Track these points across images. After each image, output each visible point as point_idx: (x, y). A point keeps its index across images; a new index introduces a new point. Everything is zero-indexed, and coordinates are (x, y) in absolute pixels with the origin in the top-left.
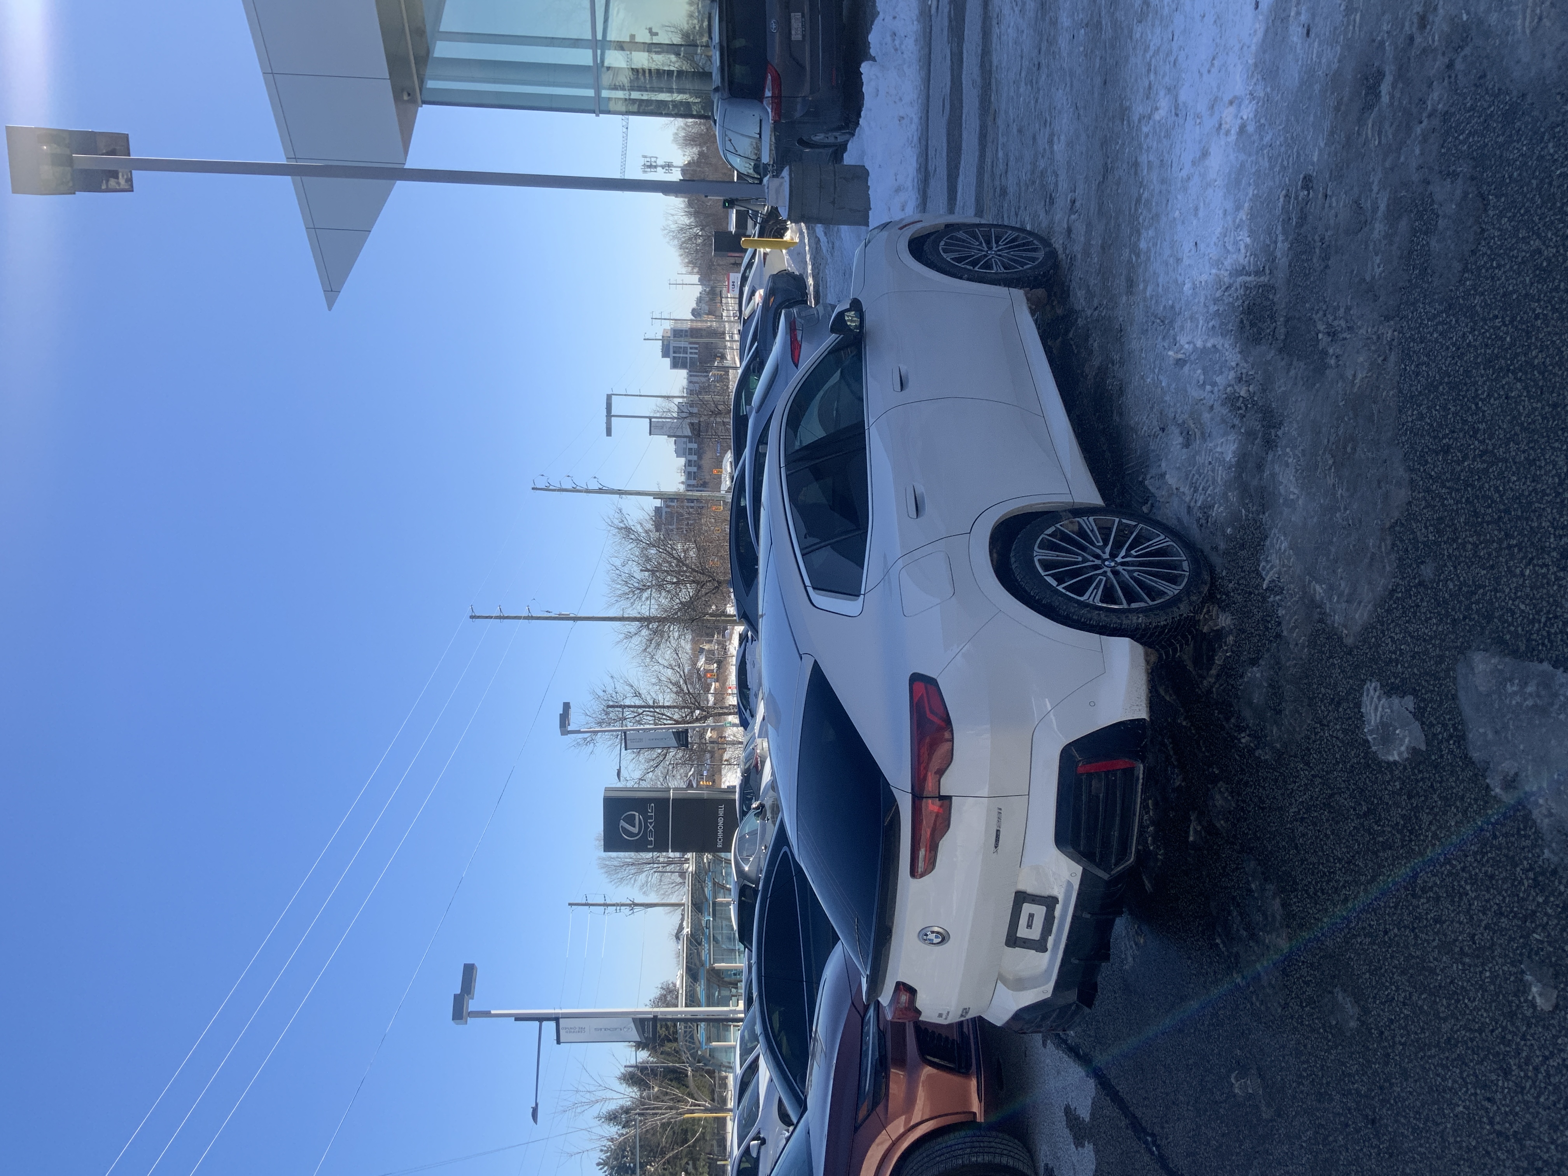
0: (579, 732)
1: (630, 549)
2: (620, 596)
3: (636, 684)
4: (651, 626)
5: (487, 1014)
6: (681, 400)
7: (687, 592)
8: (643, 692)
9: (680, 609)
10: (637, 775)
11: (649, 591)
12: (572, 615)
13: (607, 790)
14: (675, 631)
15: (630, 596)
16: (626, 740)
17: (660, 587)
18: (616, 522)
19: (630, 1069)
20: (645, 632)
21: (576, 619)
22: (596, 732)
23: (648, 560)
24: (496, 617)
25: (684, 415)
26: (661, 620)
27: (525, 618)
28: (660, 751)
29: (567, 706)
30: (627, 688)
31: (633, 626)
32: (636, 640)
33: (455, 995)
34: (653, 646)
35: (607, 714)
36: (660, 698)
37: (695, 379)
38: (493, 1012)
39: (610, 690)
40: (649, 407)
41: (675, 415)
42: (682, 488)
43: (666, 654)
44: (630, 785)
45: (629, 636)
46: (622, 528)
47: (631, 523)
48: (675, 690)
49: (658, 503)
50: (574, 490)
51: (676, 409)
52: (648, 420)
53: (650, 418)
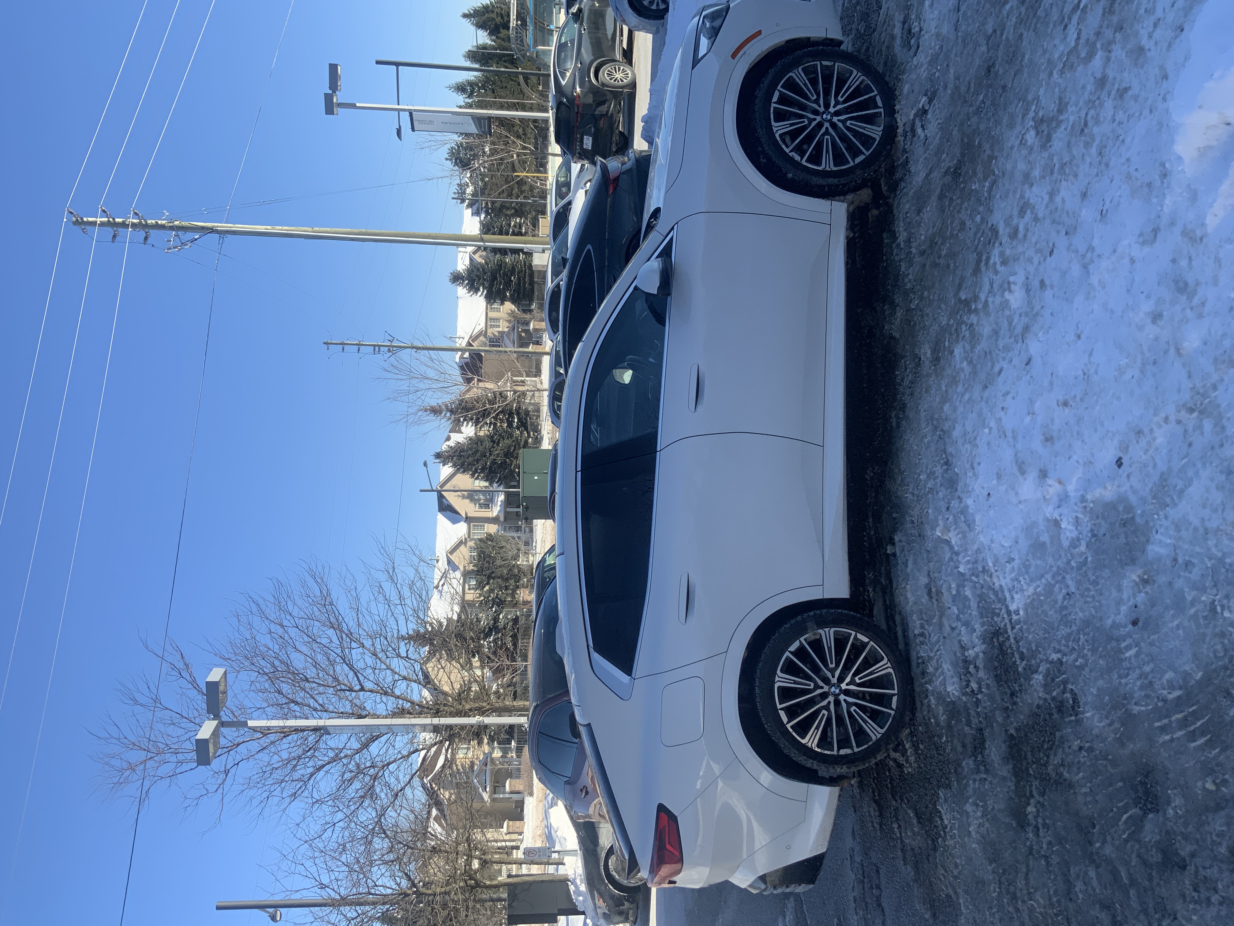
5: (353, 106)
33: (325, 96)
38: (358, 105)
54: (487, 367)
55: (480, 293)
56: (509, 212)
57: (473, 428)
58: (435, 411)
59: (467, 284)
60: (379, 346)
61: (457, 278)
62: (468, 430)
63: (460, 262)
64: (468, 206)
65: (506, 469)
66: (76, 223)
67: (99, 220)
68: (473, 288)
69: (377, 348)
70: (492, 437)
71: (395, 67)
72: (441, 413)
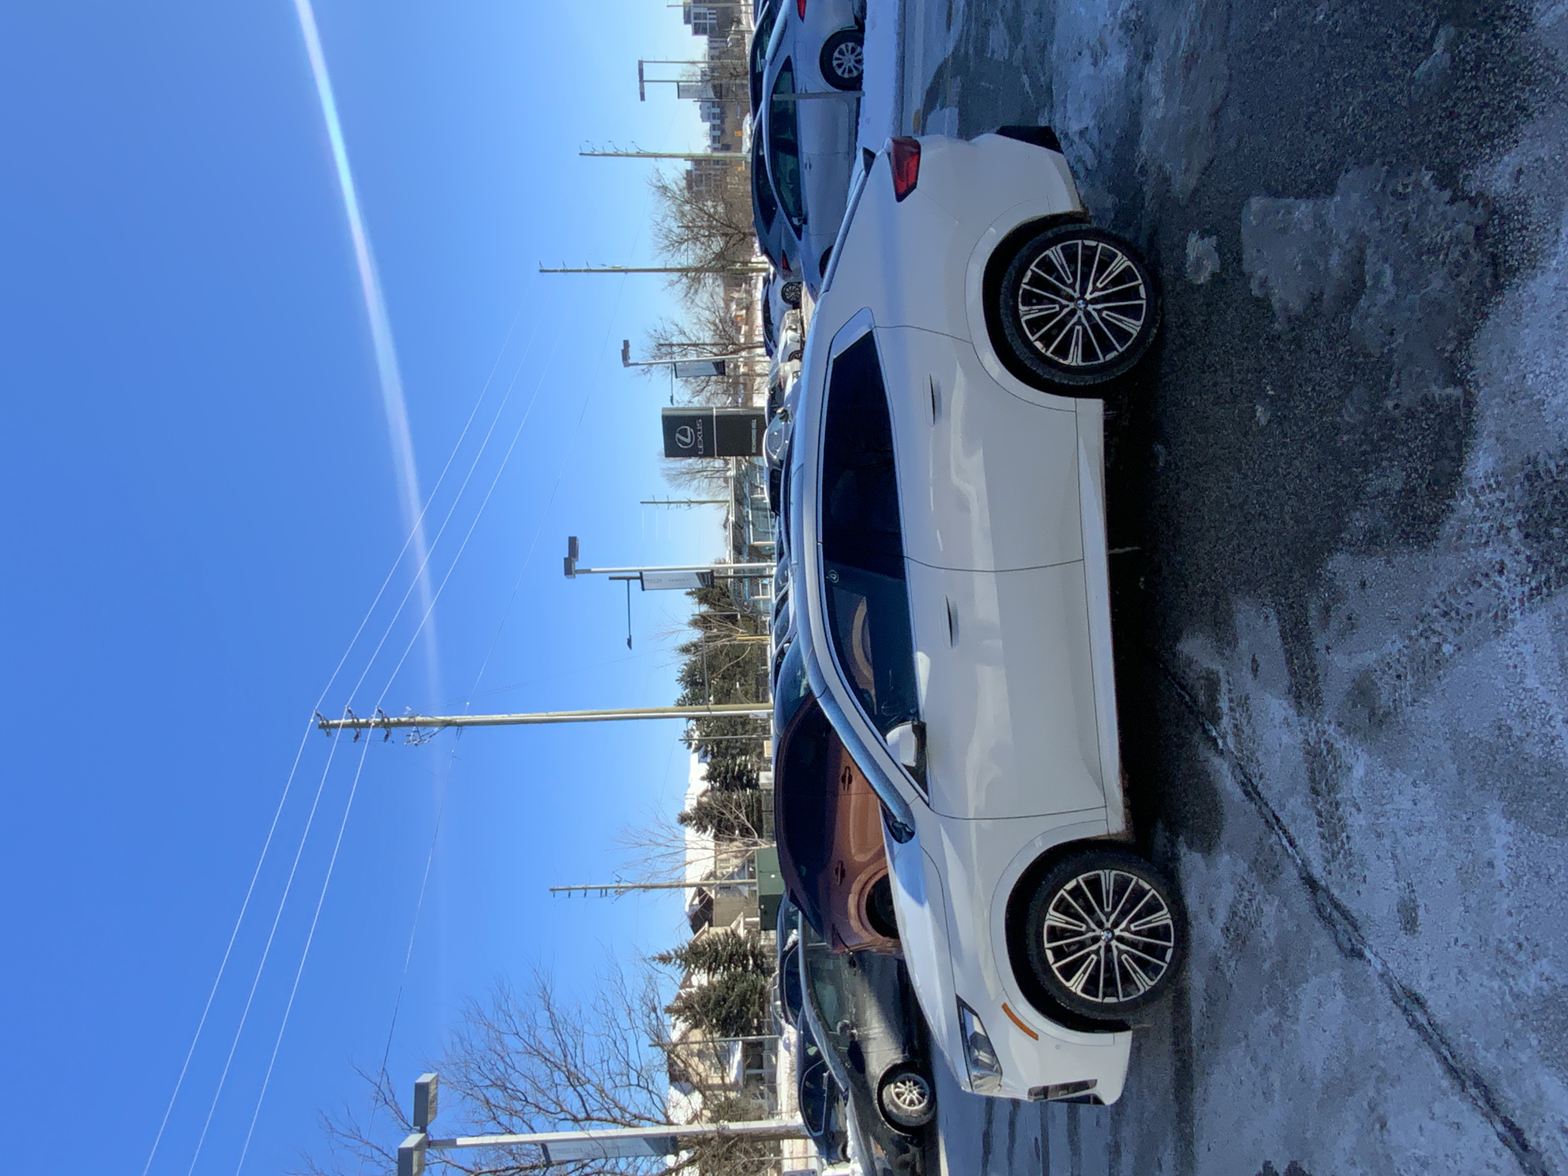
0: (637, 364)
1: (668, 206)
2: (662, 249)
3: (680, 324)
4: (689, 275)
5: (589, 571)
6: (703, 65)
7: (717, 244)
8: (687, 330)
9: (713, 259)
10: (686, 398)
11: (686, 244)
12: (623, 268)
13: (663, 409)
14: (709, 279)
15: (671, 248)
16: (676, 370)
17: (696, 239)
18: (654, 181)
19: (697, 617)
20: (684, 280)
21: (626, 271)
22: (651, 364)
23: (683, 215)
24: (561, 271)
25: (707, 78)
26: (697, 270)
27: (585, 271)
28: (703, 378)
29: (626, 344)
30: (674, 327)
31: (675, 276)
32: (679, 286)
33: (565, 559)
34: (692, 291)
35: (659, 350)
36: (701, 335)
37: (715, 45)
38: (593, 570)
39: (660, 329)
40: (676, 72)
41: (699, 78)
42: (709, 151)
43: (703, 297)
44: (681, 405)
45: (672, 284)
46: (659, 187)
47: (667, 182)
48: (712, 328)
49: (689, 165)
50: (617, 155)
51: (700, 73)
52: (676, 84)
53: (678, 82)
54: (717, 911)
55: (708, 832)
56: (734, 752)
57: (706, 975)
58: (665, 959)
59: (696, 824)
60: (606, 888)
61: (684, 819)
62: (701, 979)
63: (687, 802)
64: (695, 751)
65: (742, 1018)
66: (322, 726)
67: (343, 721)
68: (702, 828)
69: (604, 891)
70: (726, 982)
71: (626, 581)
72: (670, 962)
